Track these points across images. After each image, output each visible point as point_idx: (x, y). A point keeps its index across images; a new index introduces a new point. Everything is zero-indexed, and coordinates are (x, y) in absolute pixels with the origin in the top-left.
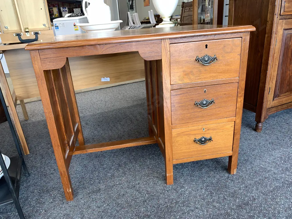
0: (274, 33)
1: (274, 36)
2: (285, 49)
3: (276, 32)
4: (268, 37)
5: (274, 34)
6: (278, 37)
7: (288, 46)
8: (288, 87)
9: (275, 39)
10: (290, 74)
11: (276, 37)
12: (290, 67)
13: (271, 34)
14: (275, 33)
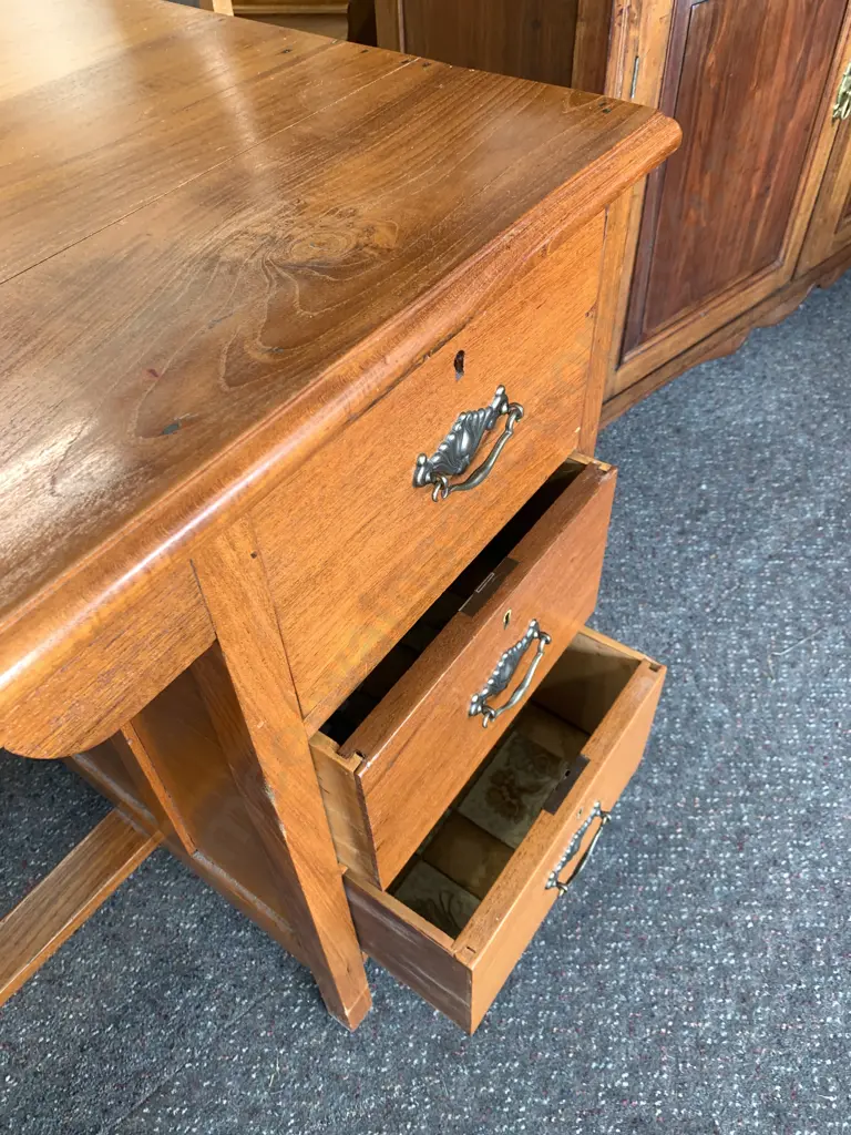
0: (625, 15)
1: (621, 35)
2: (683, 96)
3: (634, 9)
4: (590, 39)
5: (625, 25)
6: (645, 37)
7: (695, 81)
8: (688, 285)
9: (630, 57)
10: (698, 222)
11: (636, 41)
12: (701, 188)
13: (607, 27)
14: (630, 21)
